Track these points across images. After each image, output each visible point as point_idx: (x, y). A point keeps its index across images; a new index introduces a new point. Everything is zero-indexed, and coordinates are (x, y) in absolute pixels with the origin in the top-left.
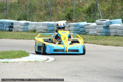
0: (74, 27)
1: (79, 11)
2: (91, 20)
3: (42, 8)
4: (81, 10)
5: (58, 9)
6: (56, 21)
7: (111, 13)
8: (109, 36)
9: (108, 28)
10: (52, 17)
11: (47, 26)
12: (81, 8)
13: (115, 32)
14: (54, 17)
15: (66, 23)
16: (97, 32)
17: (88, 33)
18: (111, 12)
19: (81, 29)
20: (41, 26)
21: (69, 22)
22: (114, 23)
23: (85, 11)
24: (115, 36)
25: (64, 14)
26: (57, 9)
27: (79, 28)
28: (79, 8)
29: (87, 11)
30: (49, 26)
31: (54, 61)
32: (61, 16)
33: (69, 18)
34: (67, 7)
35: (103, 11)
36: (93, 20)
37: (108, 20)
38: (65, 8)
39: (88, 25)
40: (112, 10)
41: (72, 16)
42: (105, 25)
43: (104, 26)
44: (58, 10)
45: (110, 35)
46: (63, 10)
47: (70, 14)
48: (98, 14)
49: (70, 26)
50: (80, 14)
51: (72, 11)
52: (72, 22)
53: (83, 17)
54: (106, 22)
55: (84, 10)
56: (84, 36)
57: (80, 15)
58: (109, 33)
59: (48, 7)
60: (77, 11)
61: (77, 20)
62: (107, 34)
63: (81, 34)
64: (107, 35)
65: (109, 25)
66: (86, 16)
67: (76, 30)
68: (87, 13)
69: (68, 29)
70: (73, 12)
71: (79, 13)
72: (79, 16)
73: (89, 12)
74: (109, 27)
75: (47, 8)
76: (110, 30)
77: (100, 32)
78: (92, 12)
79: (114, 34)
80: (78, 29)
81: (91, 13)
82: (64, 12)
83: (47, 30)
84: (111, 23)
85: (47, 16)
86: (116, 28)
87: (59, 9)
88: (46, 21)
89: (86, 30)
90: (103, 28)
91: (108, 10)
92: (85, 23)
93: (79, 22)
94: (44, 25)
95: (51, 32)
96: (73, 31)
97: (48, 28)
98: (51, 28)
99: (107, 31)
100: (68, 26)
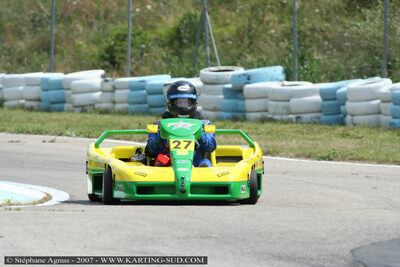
0: (128, 91)
1: (144, 41)
2: (184, 69)
3: (24, 29)
4: (151, 35)
5: (76, 33)
6: (68, 69)
7: (248, 47)
8: (242, 121)
9: (239, 95)
10: (58, 56)
11: (38, 88)
12: (152, 28)
13: (263, 108)
14: (63, 57)
15: (103, 77)
16: (205, 109)
18: (247, 41)
19: (152, 99)
20: (21, 88)
21: (112, 76)
22: (260, 80)
23: (164, 38)
24: (263, 120)
25: (95, 50)
26: (72, 31)
27: (145, 96)
28: (144, 29)
29: (169, 39)
30: (47, 86)
32: (87, 53)
33: (111, 62)
34: (104, 27)
35: (223, 41)
36: (191, 69)
37: (240, 71)
38: (99, 29)
40: (250, 37)
41: (123, 55)
42: (229, 86)
43: (228, 89)
44: (77, 36)
45: (245, 119)
46: (92, 35)
47: (116, 48)
48: (208, 48)
49: (114, 89)
50: (147, 50)
51: (121, 38)
52: (122, 76)
53: (156, 58)
54: (234, 76)
55: (161, 35)
57: (147, 52)
58: (246, 112)
59: (43, 26)
60: (137, 37)
61: (137, 69)
62: (236, 114)
63: (151, 114)
64: (235, 119)
65: (242, 87)
66: (169, 56)
68: (171, 44)
69: (110, 98)
70: (123, 40)
71: (143, 46)
72: (145, 55)
73: (176, 43)
74: (241, 91)
75: (39, 29)
76: (247, 101)
77: (215, 109)
78: (185, 41)
79: (258, 115)
80: (142, 99)
81: (182, 44)
82: (97, 42)
83: (39, 100)
84: (249, 79)
85: (39, 53)
86: (264, 95)
87: (78, 31)
88: (38, 69)
90: (222, 96)
91: (239, 36)
92: (165, 79)
93: (144, 75)
94: (29, 83)
95: (53, 106)
96: (126, 105)
97: (45, 93)
98: (53, 94)
99: (237, 105)
100: (108, 86)
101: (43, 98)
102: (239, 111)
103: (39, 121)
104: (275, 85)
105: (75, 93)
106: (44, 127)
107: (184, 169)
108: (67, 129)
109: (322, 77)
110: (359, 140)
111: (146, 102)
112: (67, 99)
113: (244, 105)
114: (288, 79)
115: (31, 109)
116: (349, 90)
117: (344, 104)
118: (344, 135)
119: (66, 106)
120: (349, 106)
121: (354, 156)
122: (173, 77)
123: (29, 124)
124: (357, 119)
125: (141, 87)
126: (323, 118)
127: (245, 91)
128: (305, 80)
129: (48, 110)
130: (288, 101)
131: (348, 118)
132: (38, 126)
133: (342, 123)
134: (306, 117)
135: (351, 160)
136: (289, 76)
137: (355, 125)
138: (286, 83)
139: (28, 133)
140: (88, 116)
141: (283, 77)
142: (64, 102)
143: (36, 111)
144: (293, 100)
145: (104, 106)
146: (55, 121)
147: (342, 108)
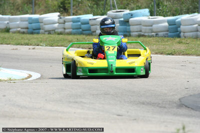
0: (71, 23)
2: (100, 11)
6: (42, 13)
8: (129, 37)
9: (127, 24)
10: (36, 7)
11: (27, 23)
13: (139, 30)
14: (40, 7)
15: (59, 16)
17: (95, 32)
19: (83, 26)
20: (18, 22)
21: (64, 16)
22: (137, 16)
24: (139, 36)
25: (56, 3)
27: (80, 25)
30: (31, 21)
31: (39, 79)
33: (64, 9)
36: (103, 11)
37: (127, 11)
39: (95, 19)
41: (69, 6)
42: (122, 19)
43: (121, 21)
45: (130, 36)
47: (66, 2)
49: (65, 22)
52: (69, 15)
53: (86, 6)
54: (124, 15)
56: (88, 37)
57: (81, 3)
58: (130, 32)
61: (77, 12)
62: (126, 33)
63: (83, 34)
65: (128, 20)
66: (92, 5)
67: (75, 27)
69: (62, 27)
71: (79, 0)
72: (80, 5)
74: (128, 22)
76: (131, 27)
79: (137, 33)
80: (78, 27)
83: (27, 28)
84: (132, 16)
85: (28, 5)
86: (139, 23)
88: (27, 13)
89: (92, 27)
90: (118, 25)
92: (90, 16)
93: (80, 14)
94: (22, 20)
95: (34, 31)
96: (71, 30)
97: (30, 25)
98: (34, 25)
99: (126, 29)
100: (61, 21)
101: (29, 27)
102: (127, 32)
103: (27, 39)
104: (145, 18)
105: (45, 24)
106: (30, 42)
107: (112, 61)
108: (41, 42)
109: (169, 14)
110: (187, 45)
111: (80, 29)
112: (41, 28)
113: (130, 29)
114: (151, 15)
115: (24, 33)
116: (182, 20)
117: (180, 27)
118: (179, 43)
119: (41, 31)
120: (182, 28)
121: (184, 53)
122: (94, 15)
123: (22, 41)
124: (186, 34)
125: (78, 21)
126: (169, 34)
127: (130, 21)
128: (160, 15)
129: (32, 33)
130: (152, 26)
131: (182, 34)
132: (27, 41)
133: (179, 36)
134: (160, 34)
135: (183, 54)
136: (152, 14)
137: (185, 37)
138: (151, 17)
139: (22, 45)
140: (52, 36)
141: (149, 14)
142: (40, 29)
143: (26, 34)
144: (154, 26)
145: (60, 30)
146: (35, 38)
147: (179, 29)
